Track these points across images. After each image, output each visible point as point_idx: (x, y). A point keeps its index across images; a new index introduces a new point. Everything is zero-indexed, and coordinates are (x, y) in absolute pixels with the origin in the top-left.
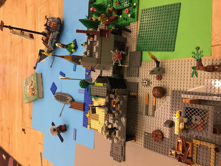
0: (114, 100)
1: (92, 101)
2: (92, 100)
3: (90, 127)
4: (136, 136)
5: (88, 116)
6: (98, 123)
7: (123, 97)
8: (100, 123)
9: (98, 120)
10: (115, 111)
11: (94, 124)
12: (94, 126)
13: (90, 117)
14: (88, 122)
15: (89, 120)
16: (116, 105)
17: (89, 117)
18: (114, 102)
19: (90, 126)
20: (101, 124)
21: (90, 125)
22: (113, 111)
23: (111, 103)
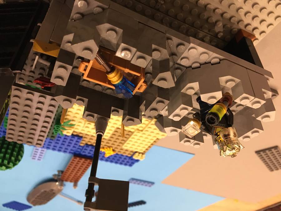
0: (86, 73)
1: (72, 135)
2: (69, 134)
3: (141, 155)
4: (240, 31)
5: (112, 153)
6: (140, 134)
7: (83, 15)
8: (142, 131)
9: (130, 133)
10: (141, 82)
11: (137, 144)
12: (142, 145)
13: (116, 149)
14: (126, 154)
15: (122, 151)
16: (112, 70)
17: (113, 150)
18: (94, 73)
19: (137, 154)
20: (146, 129)
21: (136, 152)
22: (136, 90)
23: (97, 88)
